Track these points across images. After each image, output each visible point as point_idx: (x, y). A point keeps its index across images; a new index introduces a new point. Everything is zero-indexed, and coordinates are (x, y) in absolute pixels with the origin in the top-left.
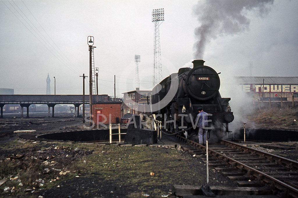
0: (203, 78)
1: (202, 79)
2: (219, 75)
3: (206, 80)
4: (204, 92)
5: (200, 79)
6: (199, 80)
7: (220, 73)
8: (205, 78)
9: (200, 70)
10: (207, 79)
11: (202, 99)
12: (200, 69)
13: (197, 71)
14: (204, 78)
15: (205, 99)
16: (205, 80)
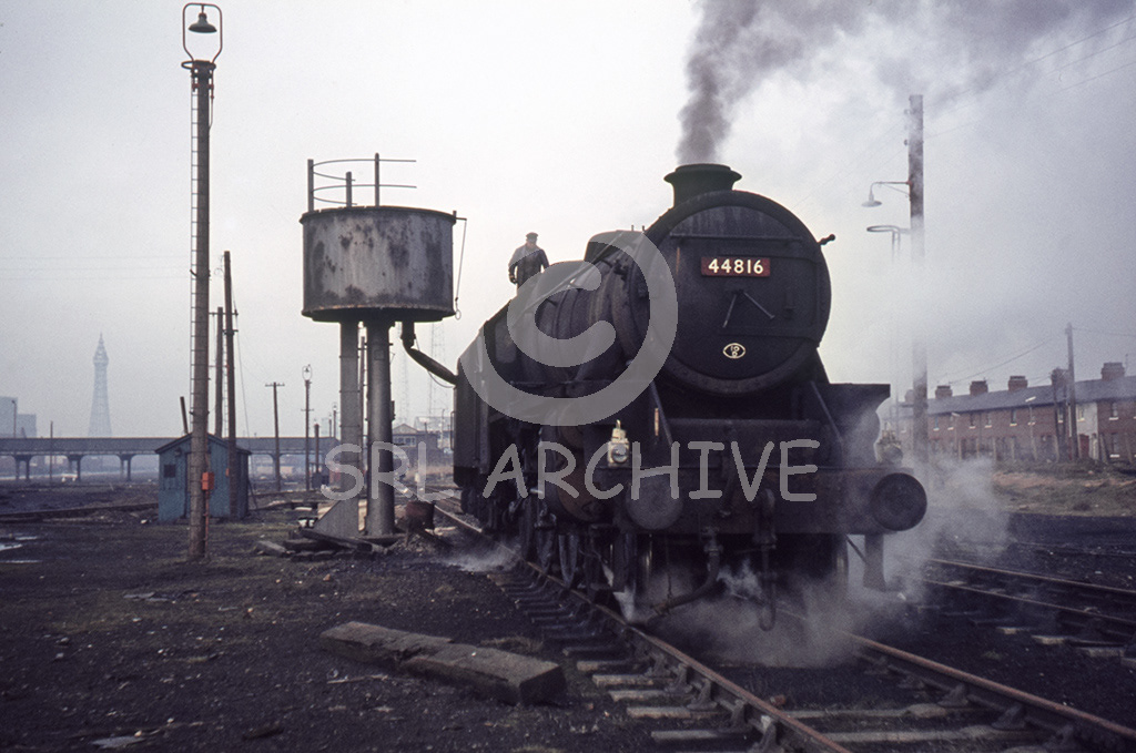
0: (732, 265)
1: (728, 269)
2: (824, 248)
3: (753, 276)
4: (736, 346)
5: (716, 269)
6: (712, 277)
7: (832, 238)
8: (745, 266)
9: (717, 214)
10: (758, 269)
11: (725, 387)
12: (718, 210)
13: (695, 222)
14: (739, 264)
15: (741, 387)
16: (744, 276)
